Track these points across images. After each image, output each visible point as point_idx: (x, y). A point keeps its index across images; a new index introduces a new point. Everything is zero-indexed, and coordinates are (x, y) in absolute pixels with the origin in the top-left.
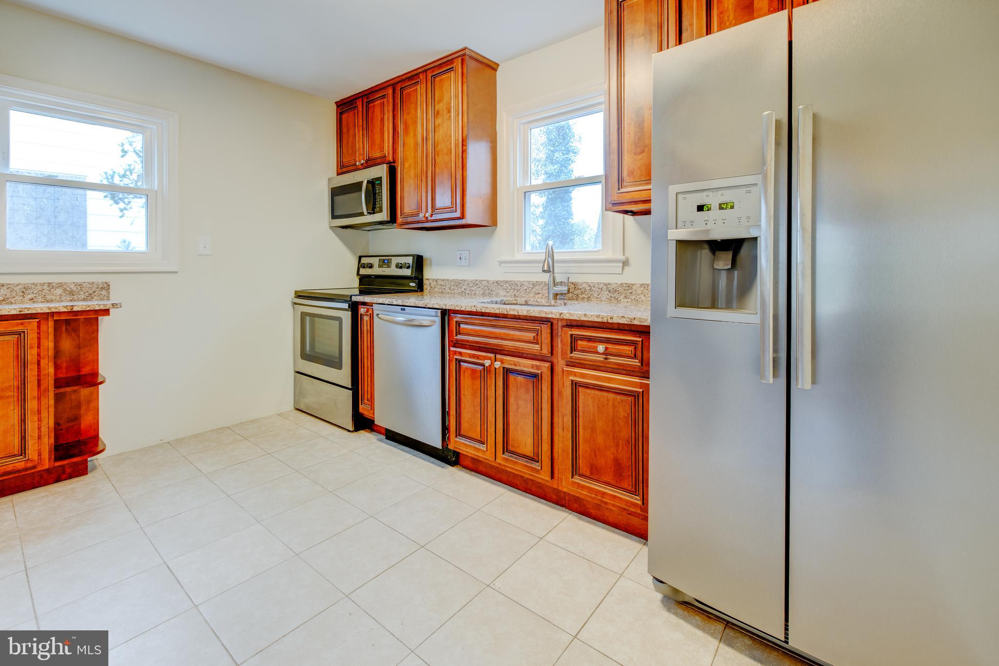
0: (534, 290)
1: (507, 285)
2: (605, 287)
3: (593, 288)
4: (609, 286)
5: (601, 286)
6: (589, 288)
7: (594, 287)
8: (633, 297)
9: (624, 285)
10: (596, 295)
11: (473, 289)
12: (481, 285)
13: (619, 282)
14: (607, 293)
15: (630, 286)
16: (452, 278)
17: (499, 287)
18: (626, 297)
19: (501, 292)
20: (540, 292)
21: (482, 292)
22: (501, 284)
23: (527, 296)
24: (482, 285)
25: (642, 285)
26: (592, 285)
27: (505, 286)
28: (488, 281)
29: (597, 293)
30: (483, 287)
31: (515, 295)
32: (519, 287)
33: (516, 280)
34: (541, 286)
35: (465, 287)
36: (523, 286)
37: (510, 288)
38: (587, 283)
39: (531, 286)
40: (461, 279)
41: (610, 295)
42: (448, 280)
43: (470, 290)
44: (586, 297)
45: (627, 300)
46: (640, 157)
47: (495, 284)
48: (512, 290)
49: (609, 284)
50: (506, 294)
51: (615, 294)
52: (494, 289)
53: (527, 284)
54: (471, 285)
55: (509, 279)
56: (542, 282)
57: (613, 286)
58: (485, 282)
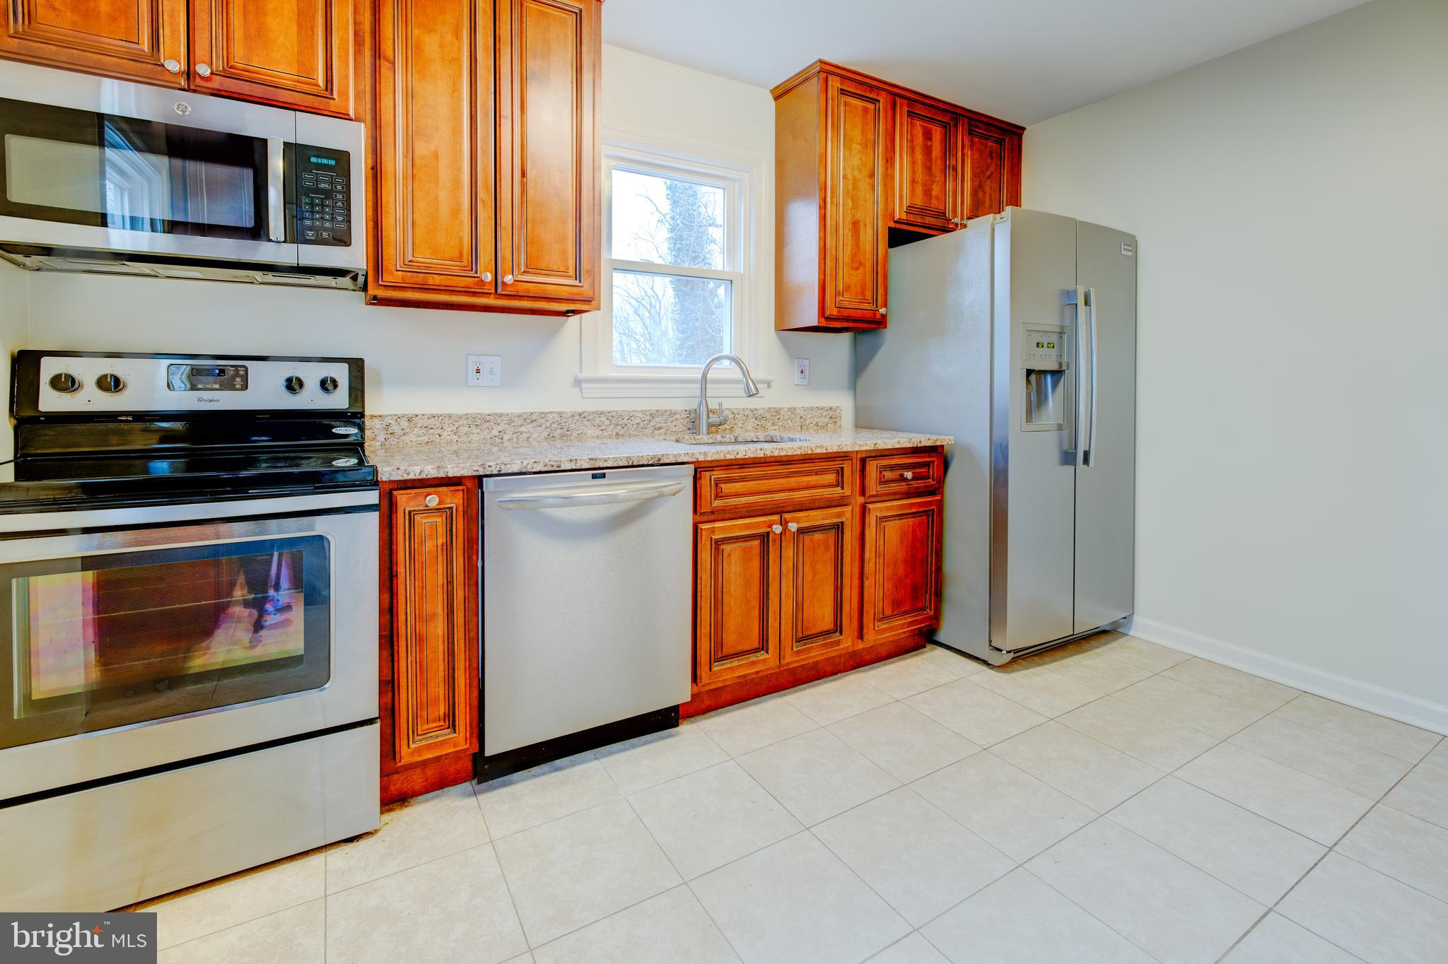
0: (652, 424)
1: (603, 419)
2: (751, 413)
3: (737, 416)
4: (755, 412)
5: (747, 412)
6: (733, 416)
7: (739, 414)
8: (780, 424)
9: (772, 410)
10: (740, 425)
11: (522, 429)
12: (543, 421)
13: (767, 407)
14: (754, 420)
15: (778, 411)
16: (461, 412)
17: (586, 423)
18: (773, 424)
19: (589, 432)
20: (663, 425)
21: (545, 434)
22: (590, 417)
23: (640, 434)
24: (547, 421)
25: (790, 409)
26: (735, 411)
27: (597, 420)
28: (560, 414)
29: (742, 422)
30: (548, 425)
31: (617, 434)
32: (625, 421)
33: (620, 409)
34: (665, 417)
35: (500, 428)
36: (632, 418)
37: (607, 423)
38: (730, 410)
39: (648, 418)
40: (488, 412)
41: (757, 422)
42: (450, 416)
43: (515, 433)
44: (728, 427)
45: (775, 427)
46: (856, 273)
47: (577, 417)
48: (612, 426)
49: (756, 409)
50: (600, 433)
51: (762, 422)
52: (573, 426)
53: (640, 415)
54: (518, 421)
55: (606, 409)
56: (666, 411)
57: (761, 412)
58: (554, 415)
